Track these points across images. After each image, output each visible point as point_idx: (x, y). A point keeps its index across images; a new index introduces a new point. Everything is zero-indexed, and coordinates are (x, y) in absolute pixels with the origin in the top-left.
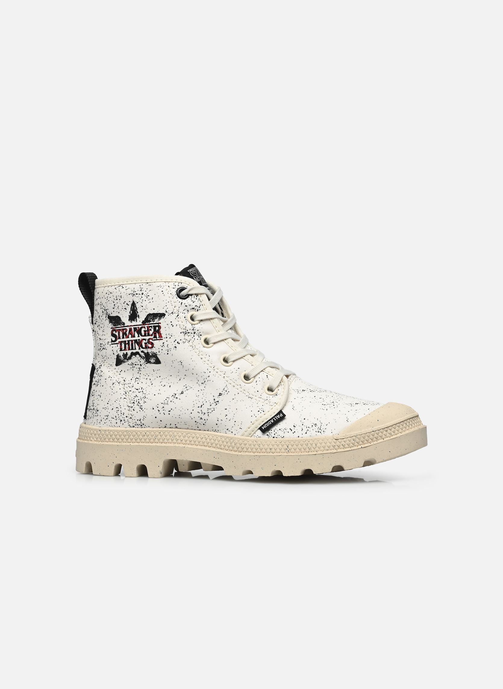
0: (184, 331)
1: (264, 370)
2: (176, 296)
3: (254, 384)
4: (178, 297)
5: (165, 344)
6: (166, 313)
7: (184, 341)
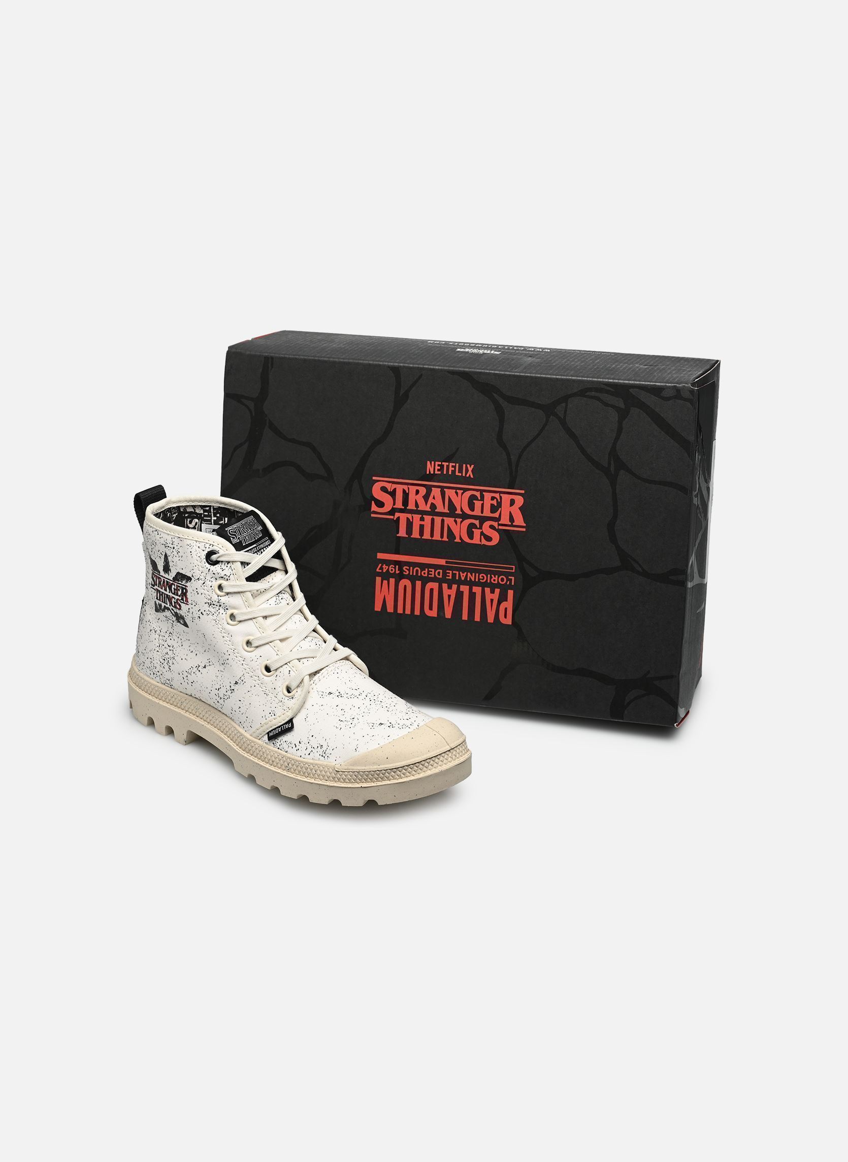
0: (210, 601)
1: (288, 664)
2: (205, 560)
3: (273, 678)
4: (206, 562)
5: (191, 610)
6: (192, 577)
7: (208, 613)
